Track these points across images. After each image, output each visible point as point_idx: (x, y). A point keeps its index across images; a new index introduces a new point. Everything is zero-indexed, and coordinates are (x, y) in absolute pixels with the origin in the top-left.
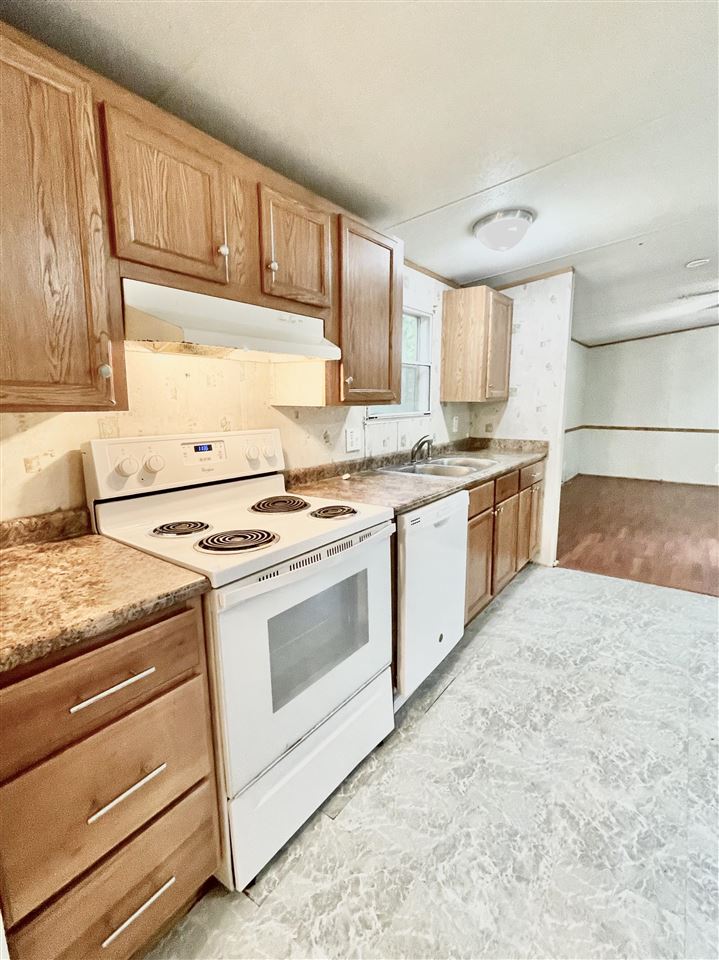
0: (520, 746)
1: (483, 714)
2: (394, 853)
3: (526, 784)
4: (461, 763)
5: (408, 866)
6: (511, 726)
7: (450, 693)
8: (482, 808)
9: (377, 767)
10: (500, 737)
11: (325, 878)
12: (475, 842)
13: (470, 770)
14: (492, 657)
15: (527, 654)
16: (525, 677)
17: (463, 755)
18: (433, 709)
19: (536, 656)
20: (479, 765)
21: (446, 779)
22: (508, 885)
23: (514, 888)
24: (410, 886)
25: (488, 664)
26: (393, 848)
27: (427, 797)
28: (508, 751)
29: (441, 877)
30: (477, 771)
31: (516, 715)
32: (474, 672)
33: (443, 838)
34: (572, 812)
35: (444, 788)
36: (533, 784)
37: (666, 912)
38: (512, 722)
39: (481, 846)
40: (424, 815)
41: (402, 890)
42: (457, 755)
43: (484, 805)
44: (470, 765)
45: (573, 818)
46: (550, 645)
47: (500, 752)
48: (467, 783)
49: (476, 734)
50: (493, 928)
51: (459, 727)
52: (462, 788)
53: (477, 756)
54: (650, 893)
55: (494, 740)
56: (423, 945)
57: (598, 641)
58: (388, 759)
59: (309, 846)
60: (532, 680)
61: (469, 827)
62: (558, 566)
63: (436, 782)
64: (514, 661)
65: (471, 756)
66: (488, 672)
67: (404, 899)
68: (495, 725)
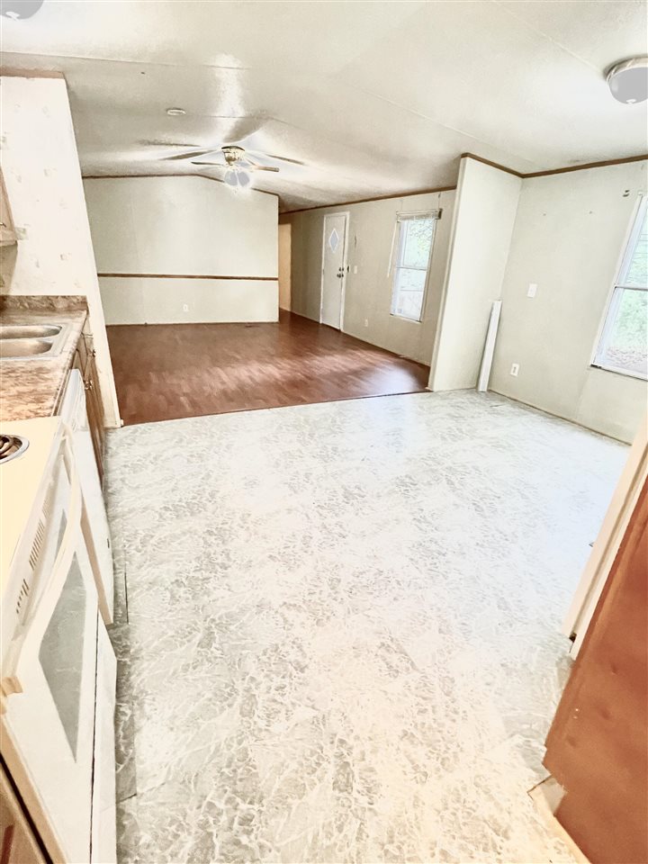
0: (227, 587)
1: (179, 586)
2: (217, 750)
3: (254, 610)
4: (199, 636)
5: (235, 745)
6: (208, 579)
7: (134, 589)
8: (243, 652)
9: (131, 709)
10: (208, 593)
11: (182, 842)
12: (260, 678)
13: (210, 635)
14: (142, 534)
15: (168, 514)
16: (184, 534)
17: (195, 630)
18: (131, 614)
19: (175, 511)
20: (213, 626)
21: (200, 658)
22: (301, 681)
23: (304, 679)
24: (251, 755)
25: (143, 543)
26: (213, 749)
27: (199, 685)
28: (223, 598)
29: (262, 724)
30: (216, 631)
31: (204, 567)
32: (137, 557)
33: (239, 700)
34: (292, 603)
35: (207, 665)
36: (258, 606)
37: (366, 613)
38: (206, 574)
39: (267, 676)
40: (210, 700)
41: (248, 765)
42: (190, 633)
43: (243, 649)
44: (207, 632)
45: (295, 605)
46: (179, 497)
47: (218, 603)
48: (217, 646)
49: (188, 605)
50: (315, 713)
51: (170, 611)
52: (218, 653)
53: (205, 621)
54: (356, 610)
55: (206, 597)
56: (294, 775)
57: (208, 476)
58: (134, 692)
59: (137, 843)
60: (191, 532)
61: (248, 674)
62: (125, 425)
63: (194, 668)
64: (163, 525)
65: (201, 625)
66: (149, 548)
67: (255, 768)
68: (196, 586)
